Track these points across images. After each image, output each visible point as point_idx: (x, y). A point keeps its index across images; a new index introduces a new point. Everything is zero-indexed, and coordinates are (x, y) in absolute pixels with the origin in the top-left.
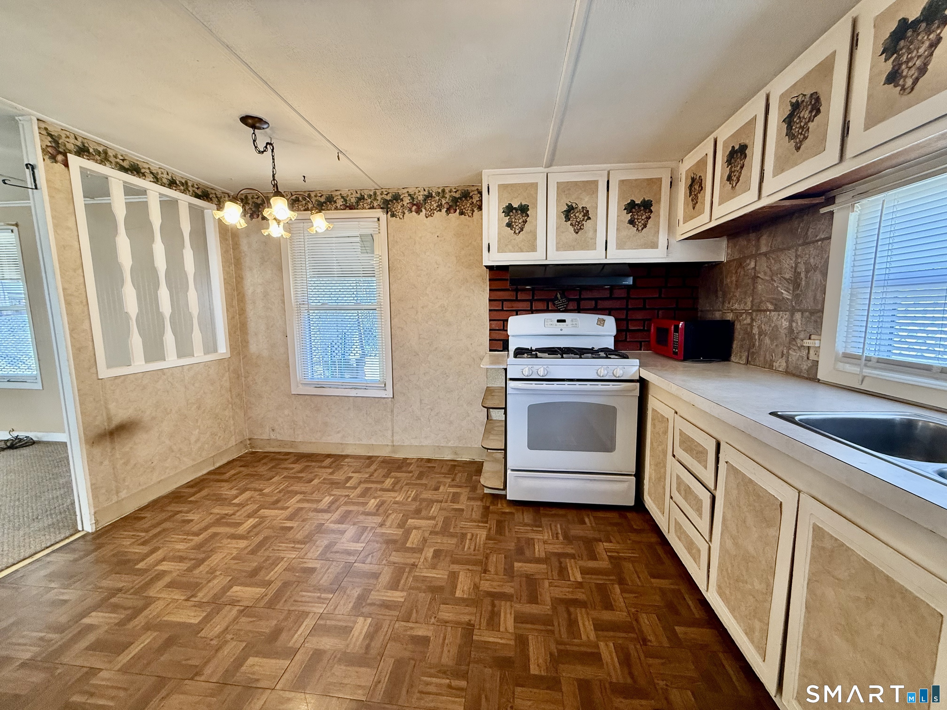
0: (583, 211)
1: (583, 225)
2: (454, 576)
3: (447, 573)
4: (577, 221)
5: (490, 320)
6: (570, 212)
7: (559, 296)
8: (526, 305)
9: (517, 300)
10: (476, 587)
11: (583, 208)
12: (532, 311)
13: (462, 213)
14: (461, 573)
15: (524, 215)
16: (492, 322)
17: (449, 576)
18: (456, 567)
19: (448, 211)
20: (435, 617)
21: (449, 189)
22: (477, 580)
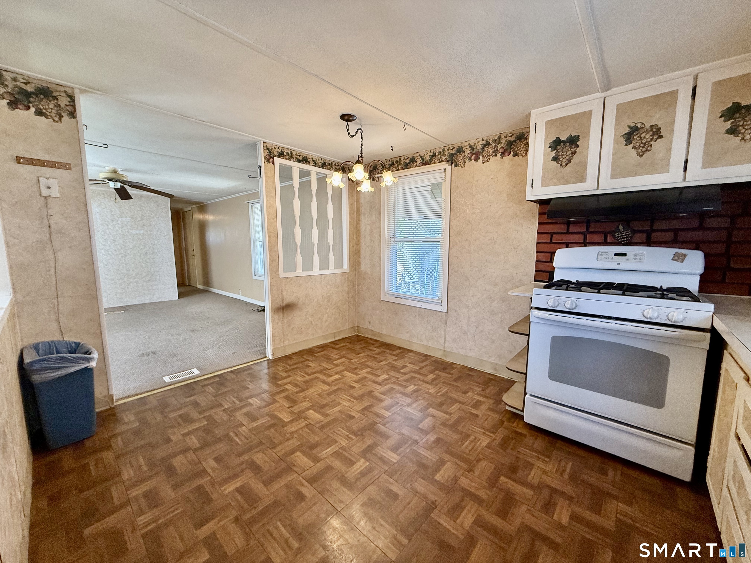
0: (652, 130)
1: (651, 146)
2: (442, 463)
3: (438, 458)
4: (642, 143)
5: (537, 252)
6: (633, 133)
7: (621, 228)
8: (579, 238)
9: (568, 232)
10: (455, 479)
11: (652, 126)
12: (585, 244)
13: (515, 155)
14: (448, 463)
15: (573, 146)
16: (539, 254)
17: (438, 460)
18: (447, 457)
19: (503, 155)
20: (411, 485)
21: (505, 135)
22: (459, 474)
